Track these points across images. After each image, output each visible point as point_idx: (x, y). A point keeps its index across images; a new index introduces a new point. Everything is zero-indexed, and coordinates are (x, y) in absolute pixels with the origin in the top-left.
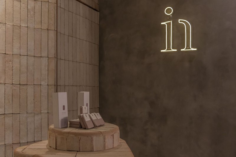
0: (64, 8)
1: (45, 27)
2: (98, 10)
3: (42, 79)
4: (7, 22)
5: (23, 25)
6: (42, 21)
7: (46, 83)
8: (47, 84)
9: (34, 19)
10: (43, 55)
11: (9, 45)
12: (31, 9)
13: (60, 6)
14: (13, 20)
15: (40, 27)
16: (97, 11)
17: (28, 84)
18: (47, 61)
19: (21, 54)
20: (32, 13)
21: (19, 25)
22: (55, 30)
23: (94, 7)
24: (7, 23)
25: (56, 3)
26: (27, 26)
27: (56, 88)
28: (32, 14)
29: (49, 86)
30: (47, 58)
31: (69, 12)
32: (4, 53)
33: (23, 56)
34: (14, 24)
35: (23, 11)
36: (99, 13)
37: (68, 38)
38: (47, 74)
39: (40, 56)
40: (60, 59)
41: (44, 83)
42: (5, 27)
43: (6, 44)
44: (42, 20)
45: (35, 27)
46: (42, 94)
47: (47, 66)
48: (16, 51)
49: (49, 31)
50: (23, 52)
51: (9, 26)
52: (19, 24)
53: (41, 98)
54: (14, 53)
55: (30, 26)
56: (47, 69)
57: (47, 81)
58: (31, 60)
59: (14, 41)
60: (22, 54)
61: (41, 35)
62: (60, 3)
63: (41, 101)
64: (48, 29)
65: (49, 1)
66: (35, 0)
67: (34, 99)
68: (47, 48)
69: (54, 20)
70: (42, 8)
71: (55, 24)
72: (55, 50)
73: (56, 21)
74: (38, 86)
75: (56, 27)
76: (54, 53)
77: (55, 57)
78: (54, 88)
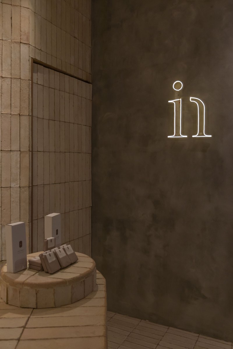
0: (42, 84)
1: (16, 111)
2: (91, 82)
3: (11, 180)
6: (12, 105)
7: (17, 185)
8: (19, 186)
10: (13, 148)
13: (37, 81)
15: (9, 112)
16: (89, 83)
18: (19, 155)
22: (29, 115)
23: (84, 79)
25: (30, 79)
27: (30, 190)
29: (21, 188)
30: (19, 152)
31: (50, 89)
36: (91, 85)
37: (49, 123)
38: (19, 173)
39: (10, 150)
40: (38, 151)
41: (15, 185)
44: (12, 103)
45: (2, 113)
46: (12, 200)
47: (19, 163)
49: (22, 117)
53: (11, 204)
56: (19, 167)
57: (19, 182)
61: (10, 122)
62: (37, 78)
63: (10, 208)
64: (20, 114)
65: (22, 78)
66: (2, 77)
67: (2, 206)
68: (19, 139)
69: (28, 102)
70: (12, 86)
71: (30, 107)
72: (30, 141)
73: (30, 103)
74: (7, 188)
75: (30, 110)
76: (29, 145)
77: (29, 150)
78: (28, 190)
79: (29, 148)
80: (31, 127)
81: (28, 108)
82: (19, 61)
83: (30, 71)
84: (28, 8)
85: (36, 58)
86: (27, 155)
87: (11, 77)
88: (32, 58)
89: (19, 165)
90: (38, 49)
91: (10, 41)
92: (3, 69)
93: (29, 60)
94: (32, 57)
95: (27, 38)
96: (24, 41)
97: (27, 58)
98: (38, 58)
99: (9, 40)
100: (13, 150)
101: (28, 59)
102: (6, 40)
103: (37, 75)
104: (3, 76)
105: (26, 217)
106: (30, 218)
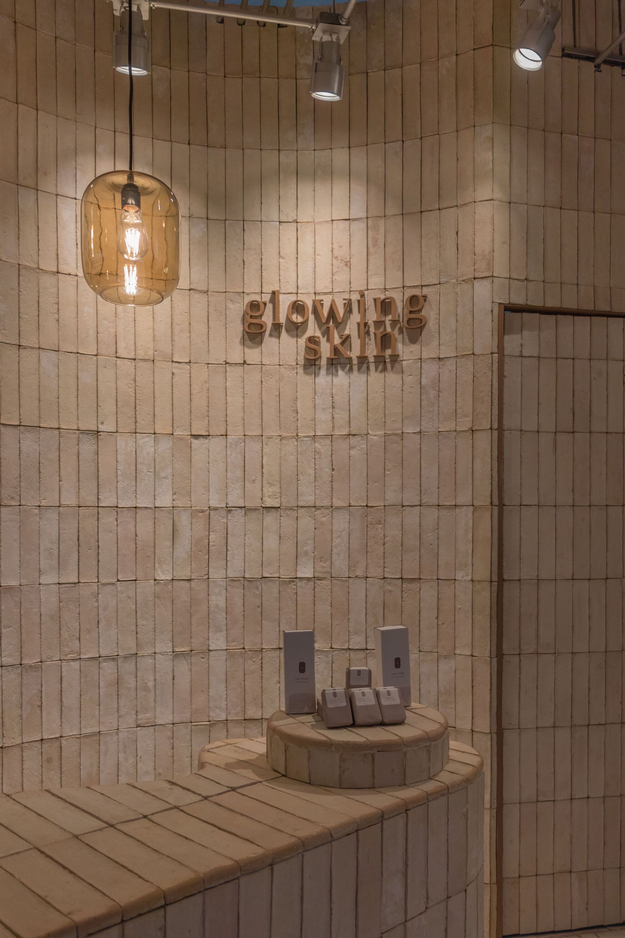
0: (536, 355)
1: (465, 424)
3: (457, 565)
4: (372, 430)
5: (409, 429)
6: (459, 411)
7: (467, 575)
8: (469, 578)
9: (436, 408)
10: (461, 500)
11: (376, 484)
12: (430, 383)
13: (521, 352)
14: (385, 422)
15: (452, 426)
17: (422, 577)
18: (470, 515)
19: (404, 505)
20: (432, 393)
21: (400, 432)
22: (492, 428)
24: (370, 432)
25: (495, 351)
26: (418, 430)
27: (494, 588)
28: (431, 396)
29: (476, 584)
30: (471, 508)
31: (560, 360)
32: (365, 504)
33: (408, 508)
34: (387, 432)
35: (410, 393)
37: (555, 439)
38: (470, 551)
39: (454, 504)
40: (521, 505)
41: (463, 577)
42: (365, 442)
43: (368, 484)
44: (457, 408)
45: (440, 430)
46: (458, 606)
47: (471, 531)
48: (392, 497)
49: (476, 435)
50: (411, 497)
51: (374, 437)
52: (398, 429)
53: (456, 614)
54: (387, 503)
55: (427, 430)
56: (471, 539)
57: (470, 571)
58: (431, 515)
59: (387, 472)
60: (407, 504)
61: (454, 448)
62: (521, 344)
63: (455, 622)
64: (474, 429)
65: (476, 353)
66: (439, 359)
67: (439, 617)
68: (470, 481)
69: (490, 400)
70: (458, 374)
71: (493, 411)
72: (493, 483)
73: (496, 402)
74: (449, 582)
75: (495, 418)
76: (490, 492)
77: (491, 503)
78: (489, 588)
79: (491, 498)
80: (496, 453)
81: (490, 413)
82: (471, 319)
83: (496, 333)
84: (491, 200)
85: (512, 301)
86: (488, 514)
87: (455, 355)
88: (500, 304)
89: (471, 535)
90: (518, 280)
91: (454, 281)
92: (441, 342)
93: (492, 311)
94: (501, 301)
95: (488, 264)
96: (482, 272)
97: (489, 307)
98: (518, 300)
99: (451, 280)
100: (459, 504)
101: (490, 309)
102: (446, 282)
103: (522, 338)
104: (441, 356)
105: (485, 645)
106: (494, 648)
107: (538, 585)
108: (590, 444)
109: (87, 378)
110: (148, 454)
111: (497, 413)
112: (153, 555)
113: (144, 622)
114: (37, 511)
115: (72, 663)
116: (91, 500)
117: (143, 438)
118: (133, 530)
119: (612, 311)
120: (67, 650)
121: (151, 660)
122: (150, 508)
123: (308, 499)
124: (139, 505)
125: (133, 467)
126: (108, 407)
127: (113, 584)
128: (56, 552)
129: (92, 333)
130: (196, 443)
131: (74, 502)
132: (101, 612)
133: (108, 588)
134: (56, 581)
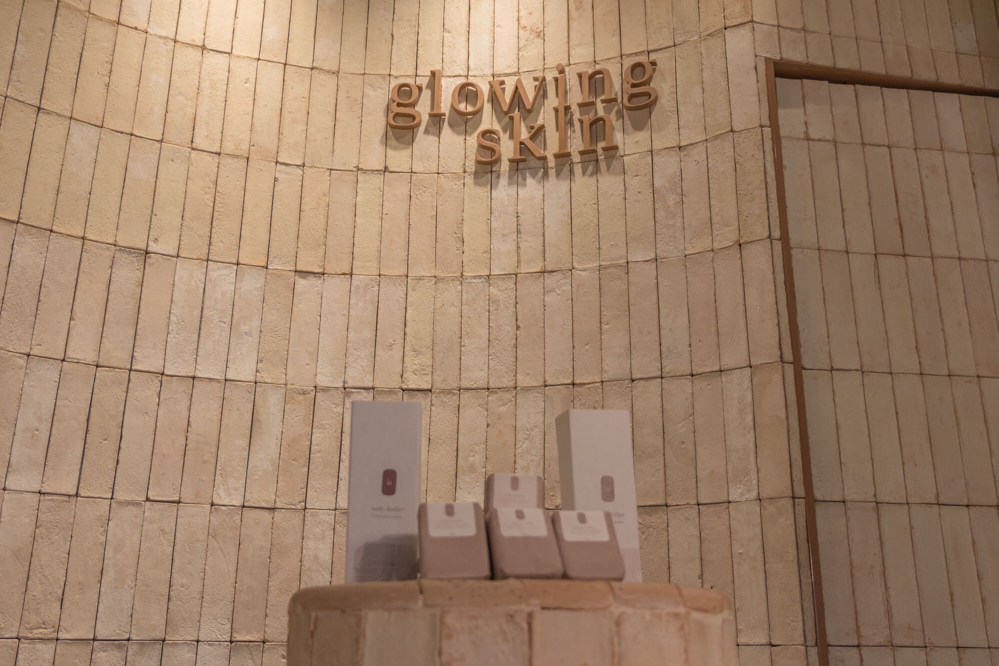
0: (830, 138)
1: (727, 236)
3: (730, 474)
4: (579, 263)
5: (638, 256)
6: (716, 219)
7: (749, 491)
8: (754, 494)
9: (679, 220)
10: (728, 361)
11: (587, 347)
12: (667, 185)
13: (806, 133)
14: (599, 248)
15: (706, 244)
17: (669, 502)
18: (747, 384)
19: (634, 377)
20: (672, 199)
21: (622, 261)
22: (770, 237)
24: (576, 265)
25: (768, 122)
26: (653, 256)
27: (800, 509)
28: (671, 203)
29: (765, 504)
30: (747, 371)
31: (869, 148)
32: (569, 381)
33: (642, 382)
34: (603, 263)
35: (637, 201)
37: (876, 265)
38: (752, 446)
39: (717, 368)
40: (832, 369)
41: (742, 494)
42: (568, 281)
43: (574, 347)
44: (712, 214)
45: (687, 252)
46: (737, 549)
47: (749, 410)
48: (614, 366)
49: (747, 251)
50: (646, 364)
51: (583, 273)
52: (621, 258)
53: (735, 566)
54: (606, 377)
55: (665, 255)
56: (751, 424)
57: (755, 482)
58: (681, 391)
59: (604, 327)
60: (639, 376)
61: (712, 276)
62: (806, 122)
63: (733, 582)
64: (741, 242)
65: (735, 129)
66: (680, 148)
67: (704, 576)
68: (743, 326)
69: (764, 194)
70: (710, 165)
71: (771, 210)
72: (782, 325)
73: (774, 196)
74: (719, 507)
75: (776, 221)
76: (777, 340)
77: (781, 357)
78: (791, 510)
79: (780, 349)
80: (781, 277)
81: (766, 214)
82: (724, 83)
83: (765, 98)
85: (785, 56)
86: (777, 378)
87: (704, 138)
88: (767, 59)
89: (751, 417)
90: (791, 29)
91: (696, 38)
92: (681, 124)
93: (756, 68)
94: (768, 55)
95: (744, 6)
96: (736, 18)
97: (750, 62)
98: (795, 55)
99: (691, 38)
100: (726, 367)
101: (753, 65)
102: (684, 42)
103: (805, 114)
104: (682, 144)
105: (793, 621)
106: (810, 626)
107: (877, 510)
108: (934, 275)
109: (141, 172)
110: (223, 294)
111: (777, 214)
112: (214, 460)
113: (185, 581)
114: (22, 362)
115: (40, 646)
116: (120, 357)
117: (218, 268)
118: (185, 414)
119: (940, 81)
120: (34, 619)
121: (190, 655)
122: (218, 381)
123: (476, 376)
124: (199, 374)
125: (197, 313)
126: (169, 217)
127: (137, 504)
128: (44, 437)
129: (159, 110)
130: (302, 284)
131: (91, 358)
132: (109, 553)
133: (128, 512)
134: (37, 487)
